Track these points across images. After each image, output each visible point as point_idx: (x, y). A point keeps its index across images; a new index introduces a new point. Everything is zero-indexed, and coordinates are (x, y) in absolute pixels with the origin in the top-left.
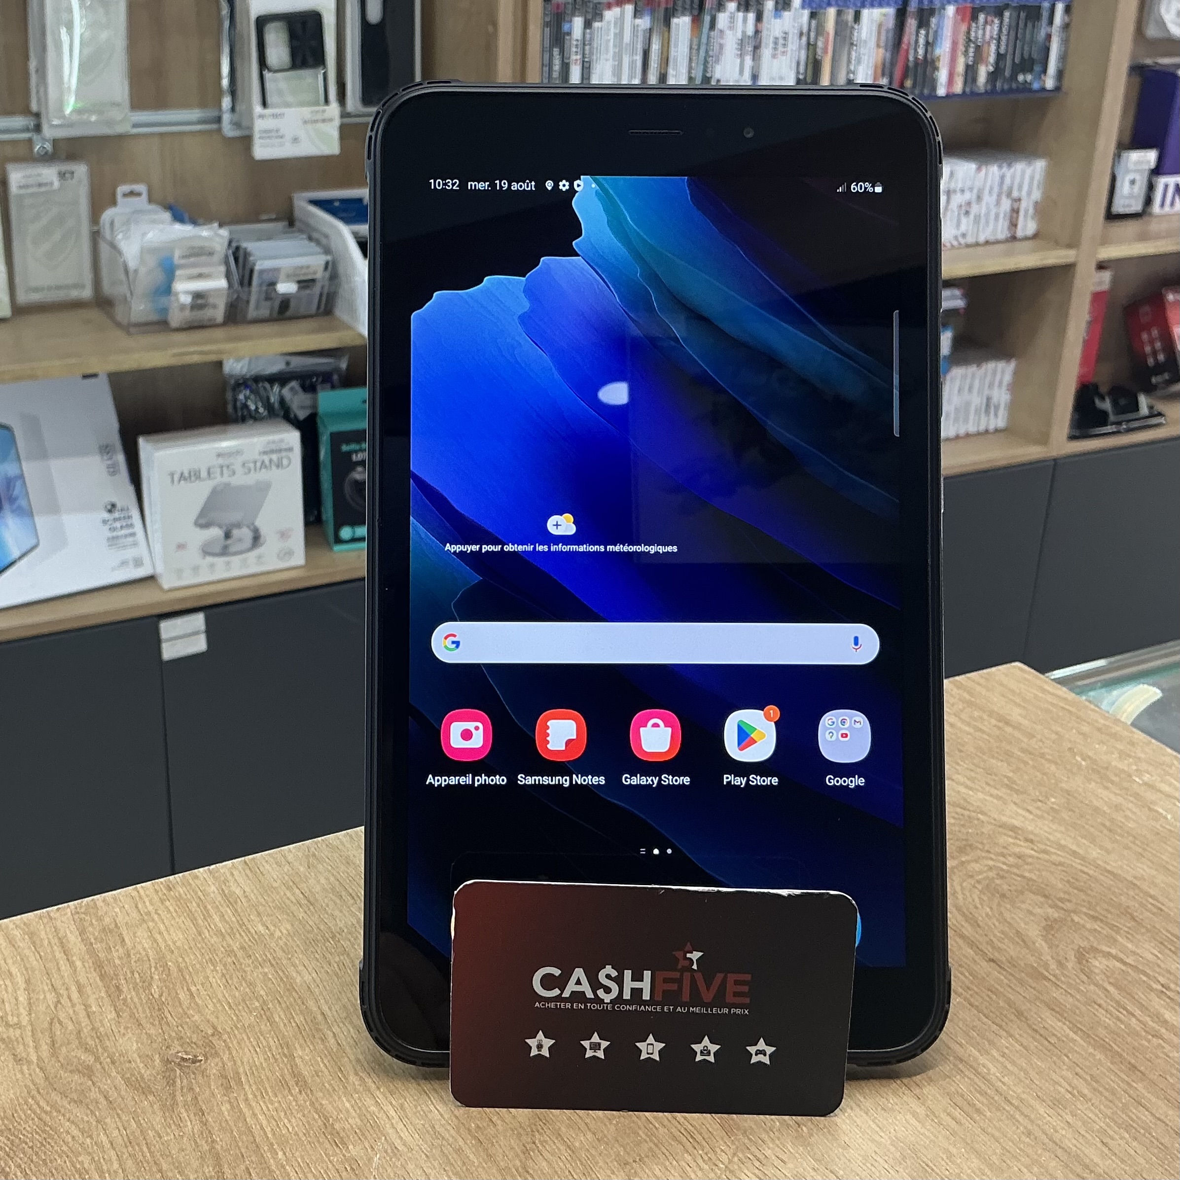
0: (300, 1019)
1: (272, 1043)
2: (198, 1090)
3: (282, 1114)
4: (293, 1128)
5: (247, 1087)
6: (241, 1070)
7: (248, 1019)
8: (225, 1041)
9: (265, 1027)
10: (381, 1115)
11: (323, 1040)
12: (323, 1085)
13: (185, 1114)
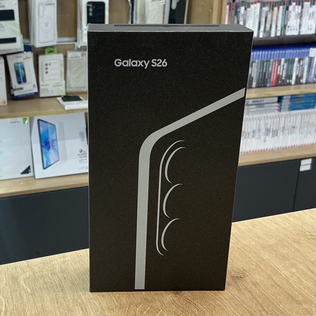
0: (270, 268)
1: (264, 274)
2: (246, 285)
3: (277, 295)
4: (282, 299)
5: (262, 286)
6: (257, 281)
7: (254, 267)
8: (248, 273)
9: (259, 270)
10: (309, 297)
11: (280, 275)
12: (286, 287)
13: (245, 292)
